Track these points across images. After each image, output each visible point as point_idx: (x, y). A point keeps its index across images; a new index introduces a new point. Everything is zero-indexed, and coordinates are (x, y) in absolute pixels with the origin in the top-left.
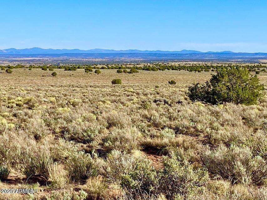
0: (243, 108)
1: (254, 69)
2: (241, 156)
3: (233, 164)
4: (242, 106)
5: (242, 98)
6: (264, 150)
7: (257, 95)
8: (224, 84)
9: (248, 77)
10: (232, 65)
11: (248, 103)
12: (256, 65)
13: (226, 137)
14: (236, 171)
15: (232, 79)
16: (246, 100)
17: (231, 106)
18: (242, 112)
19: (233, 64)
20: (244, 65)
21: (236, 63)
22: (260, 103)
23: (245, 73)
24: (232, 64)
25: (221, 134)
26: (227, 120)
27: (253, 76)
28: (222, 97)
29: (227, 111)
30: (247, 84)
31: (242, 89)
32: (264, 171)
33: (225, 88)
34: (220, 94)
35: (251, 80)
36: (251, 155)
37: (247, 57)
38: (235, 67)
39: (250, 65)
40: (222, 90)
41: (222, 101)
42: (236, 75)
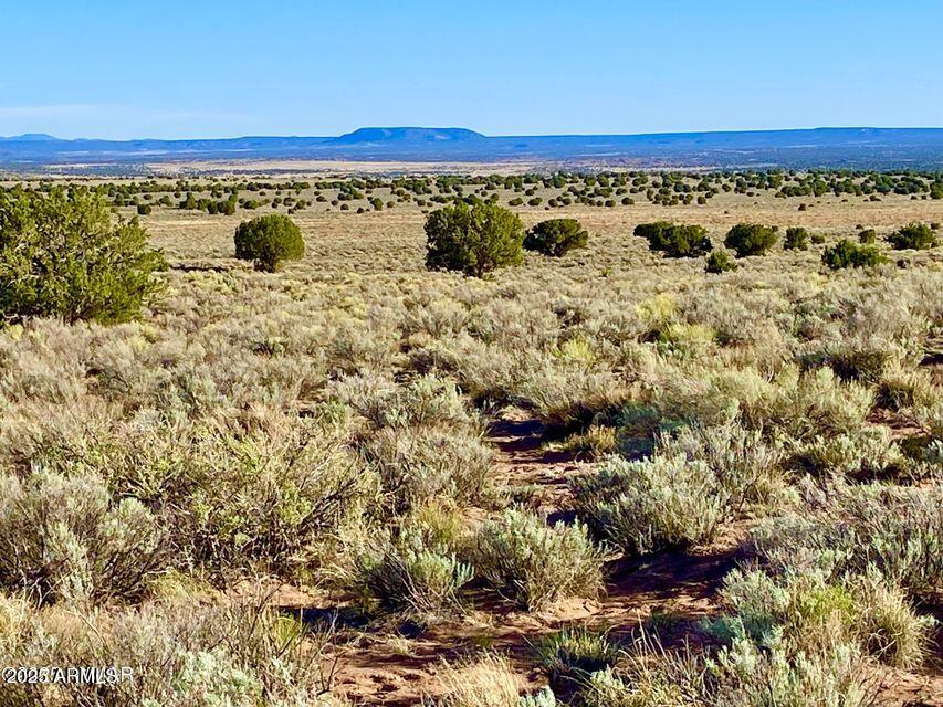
0: (94, 336)
1: (132, 196)
2: (71, 502)
3: (42, 532)
4: (89, 328)
5: (89, 298)
6: (152, 478)
7: (143, 287)
8: (25, 253)
9: (108, 226)
10: (55, 184)
11: (110, 315)
12: (137, 185)
13: (28, 438)
14: (53, 556)
15: (51, 233)
16: (102, 308)
17: (49, 328)
18: (88, 350)
19: (59, 180)
20: (96, 184)
21: (67, 177)
22: (154, 315)
23: (98, 212)
24: (52, 180)
25: (9, 431)
26: (32, 380)
27: (126, 223)
28: (18, 297)
29: (34, 347)
30: (105, 250)
31: (90, 267)
32: (150, 550)
33: (28, 265)
34: (9, 288)
35: (117, 234)
36: (104, 500)
37: (106, 156)
38: (66, 192)
39: (117, 183)
40: (16, 275)
41: (20, 314)
42: (64, 220)
